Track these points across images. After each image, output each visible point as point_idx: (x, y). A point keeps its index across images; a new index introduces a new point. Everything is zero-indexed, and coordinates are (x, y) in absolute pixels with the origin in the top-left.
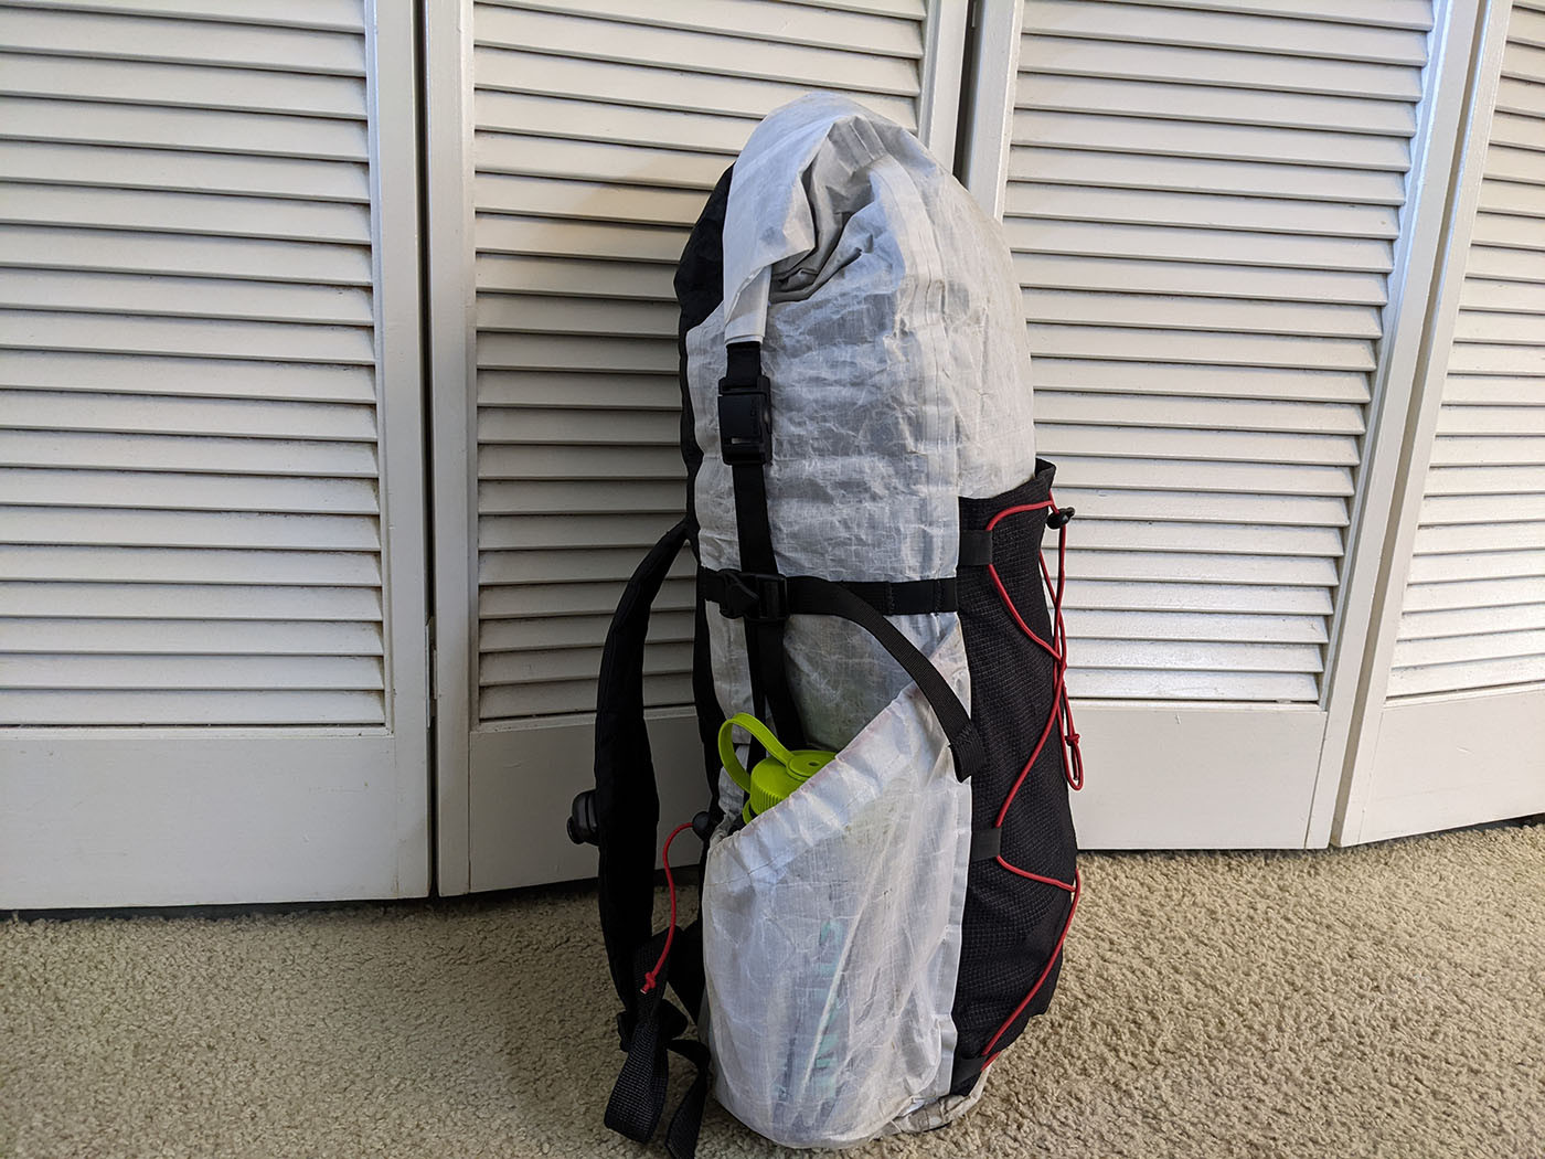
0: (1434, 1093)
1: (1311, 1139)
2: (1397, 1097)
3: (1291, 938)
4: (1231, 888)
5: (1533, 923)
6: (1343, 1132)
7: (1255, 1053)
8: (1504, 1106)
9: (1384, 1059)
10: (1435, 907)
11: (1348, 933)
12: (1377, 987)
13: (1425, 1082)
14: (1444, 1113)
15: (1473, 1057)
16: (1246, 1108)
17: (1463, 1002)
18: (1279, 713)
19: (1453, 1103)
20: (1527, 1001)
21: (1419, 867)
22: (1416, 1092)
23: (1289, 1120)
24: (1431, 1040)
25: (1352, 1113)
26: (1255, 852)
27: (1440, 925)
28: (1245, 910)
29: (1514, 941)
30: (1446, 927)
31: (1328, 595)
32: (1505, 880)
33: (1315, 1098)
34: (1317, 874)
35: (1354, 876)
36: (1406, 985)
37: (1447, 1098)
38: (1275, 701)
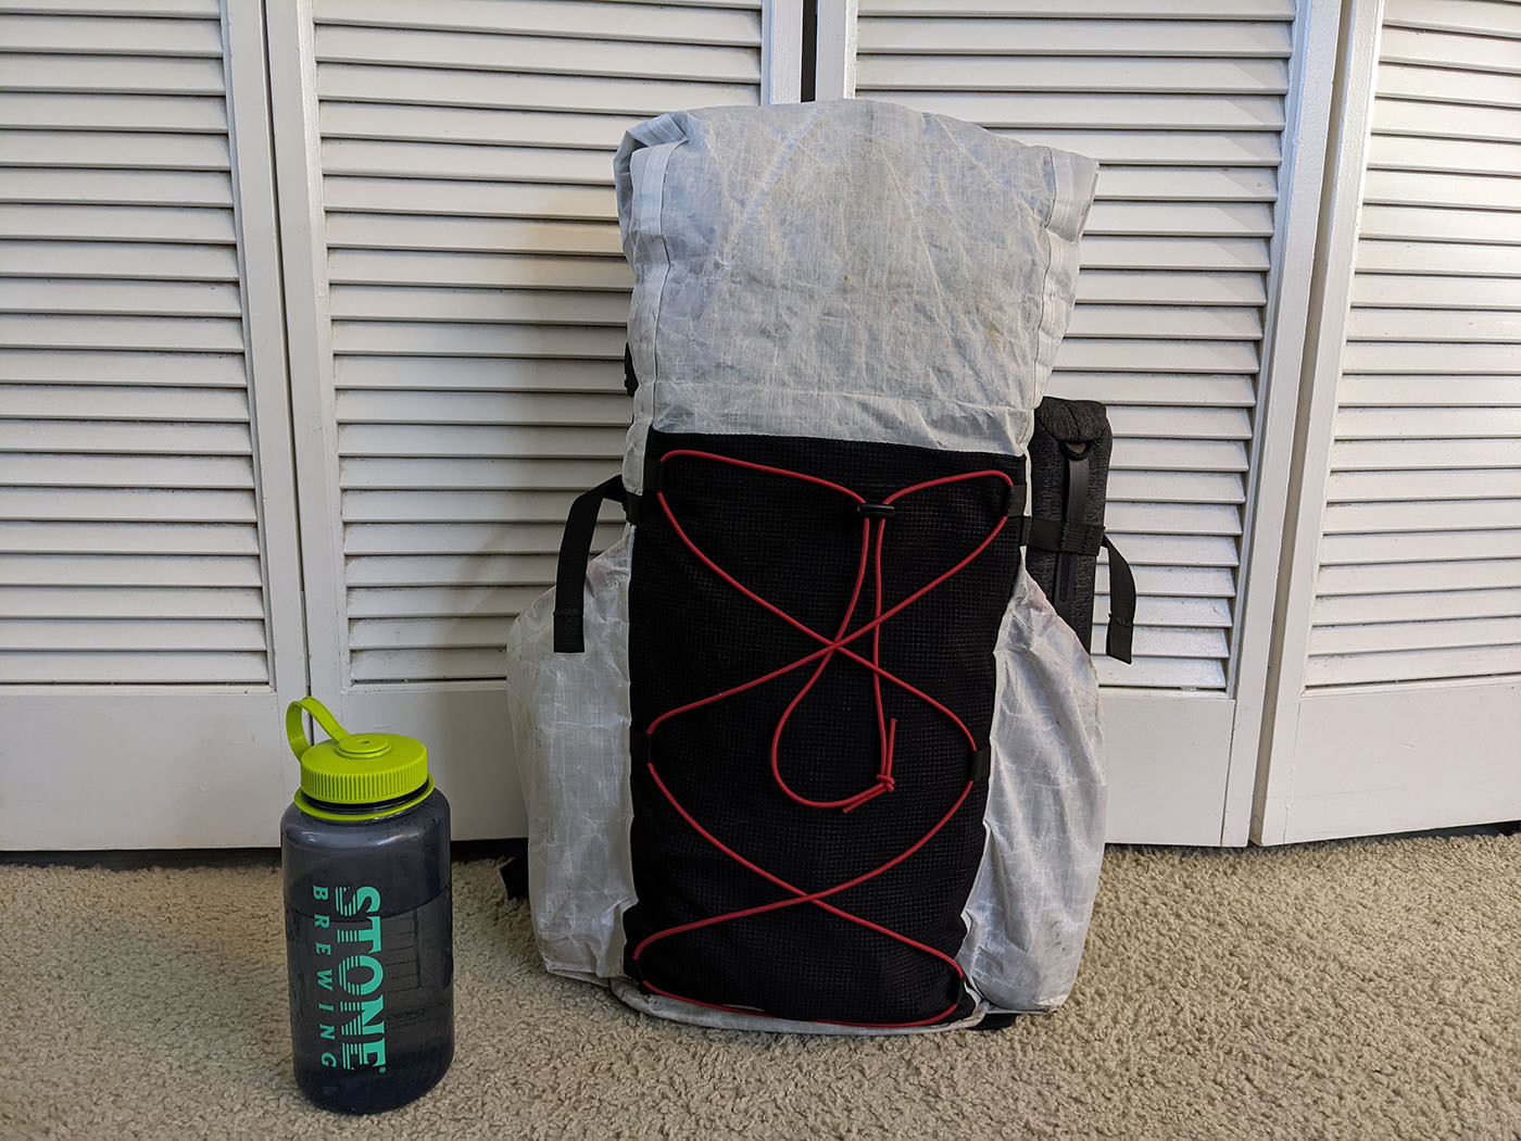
0: (1261, 1094)
1: (1097, 1129)
2: (1214, 1093)
3: (1172, 934)
4: (1129, 882)
5: (1462, 931)
6: (1136, 1125)
7: (1076, 1041)
8: (1337, 1114)
9: (1218, 1056)
10: (1354, 911)
11: (1239, 931)
12: (1247, 985)
13: (1255, 1083)
14: (1263, 1115)
15: (1325, 1061)
16: (1039, 1093)
17: (1338, 1005)
18: (1181, 700)
19: (1280, 1106)
20: (1415, 1009)
21: (1355, 871)
22: (1240, 1091)
23: (1082, 1108)
24: (1284, 1041)
25: (1156, 1107)
26: (1170, 848)
27: (1352, 929)
28: (1136, 904)
29: (1429, 948)
30: (1357, 933)
31: (1230, 577)
32: (1449, 888)
33: (1120, 1089)
34: (1234, 873)
35: (1274, 877)
36: (1282, 986)
37: (1275, 1101)
38: (1178, 688)
